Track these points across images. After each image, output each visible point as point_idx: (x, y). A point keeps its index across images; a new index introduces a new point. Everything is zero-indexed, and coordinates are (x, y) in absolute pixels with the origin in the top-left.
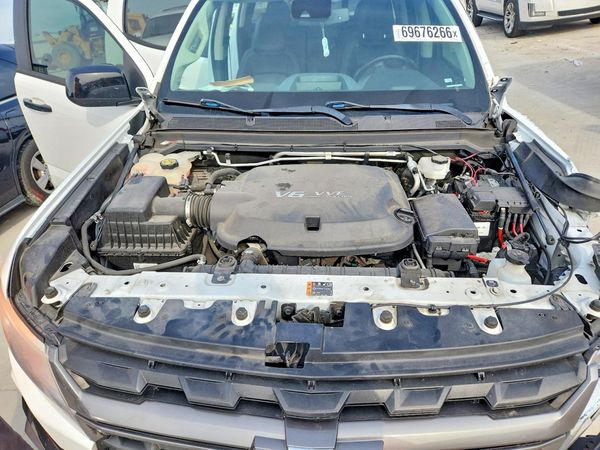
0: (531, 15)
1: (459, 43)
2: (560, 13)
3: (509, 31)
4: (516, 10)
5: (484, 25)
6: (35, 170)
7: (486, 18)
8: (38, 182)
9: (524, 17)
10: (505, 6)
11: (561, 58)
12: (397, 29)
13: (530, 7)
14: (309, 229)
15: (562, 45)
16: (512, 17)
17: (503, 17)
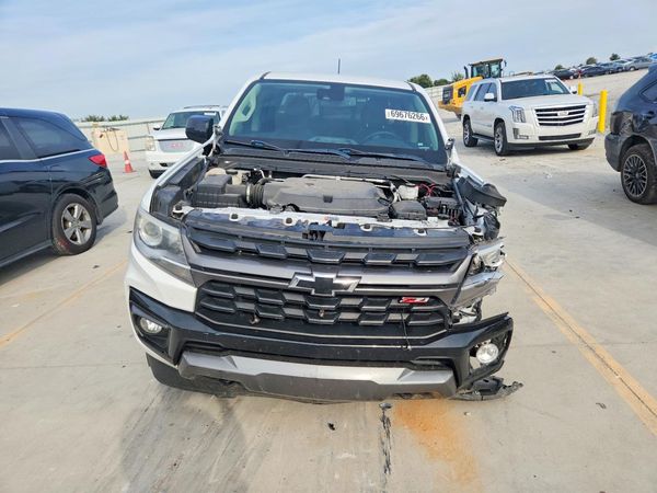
0: (516, 138)
1: (428, 124)
2: (541, 138)
3: (499, 150)
4: (504, 133)
5: (480, 146)
6: (65, 221)
7: (480, 141)
8: (65, 231)
9: (511, 139)
10: (495, 130)
11: (541, 171)
12: (388, 111)
13: (516, 131)
14: (325, 201)
15: (541, 163)
16: (501, 139)
17: (493, 139)
